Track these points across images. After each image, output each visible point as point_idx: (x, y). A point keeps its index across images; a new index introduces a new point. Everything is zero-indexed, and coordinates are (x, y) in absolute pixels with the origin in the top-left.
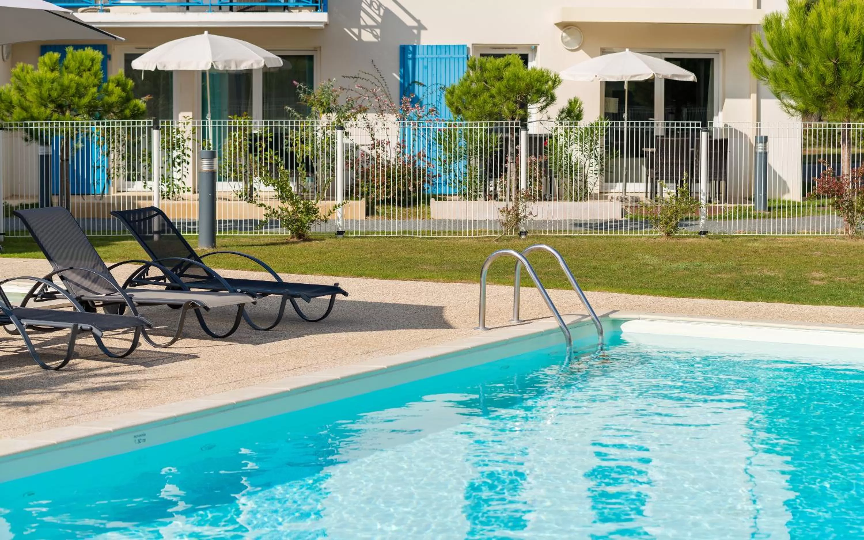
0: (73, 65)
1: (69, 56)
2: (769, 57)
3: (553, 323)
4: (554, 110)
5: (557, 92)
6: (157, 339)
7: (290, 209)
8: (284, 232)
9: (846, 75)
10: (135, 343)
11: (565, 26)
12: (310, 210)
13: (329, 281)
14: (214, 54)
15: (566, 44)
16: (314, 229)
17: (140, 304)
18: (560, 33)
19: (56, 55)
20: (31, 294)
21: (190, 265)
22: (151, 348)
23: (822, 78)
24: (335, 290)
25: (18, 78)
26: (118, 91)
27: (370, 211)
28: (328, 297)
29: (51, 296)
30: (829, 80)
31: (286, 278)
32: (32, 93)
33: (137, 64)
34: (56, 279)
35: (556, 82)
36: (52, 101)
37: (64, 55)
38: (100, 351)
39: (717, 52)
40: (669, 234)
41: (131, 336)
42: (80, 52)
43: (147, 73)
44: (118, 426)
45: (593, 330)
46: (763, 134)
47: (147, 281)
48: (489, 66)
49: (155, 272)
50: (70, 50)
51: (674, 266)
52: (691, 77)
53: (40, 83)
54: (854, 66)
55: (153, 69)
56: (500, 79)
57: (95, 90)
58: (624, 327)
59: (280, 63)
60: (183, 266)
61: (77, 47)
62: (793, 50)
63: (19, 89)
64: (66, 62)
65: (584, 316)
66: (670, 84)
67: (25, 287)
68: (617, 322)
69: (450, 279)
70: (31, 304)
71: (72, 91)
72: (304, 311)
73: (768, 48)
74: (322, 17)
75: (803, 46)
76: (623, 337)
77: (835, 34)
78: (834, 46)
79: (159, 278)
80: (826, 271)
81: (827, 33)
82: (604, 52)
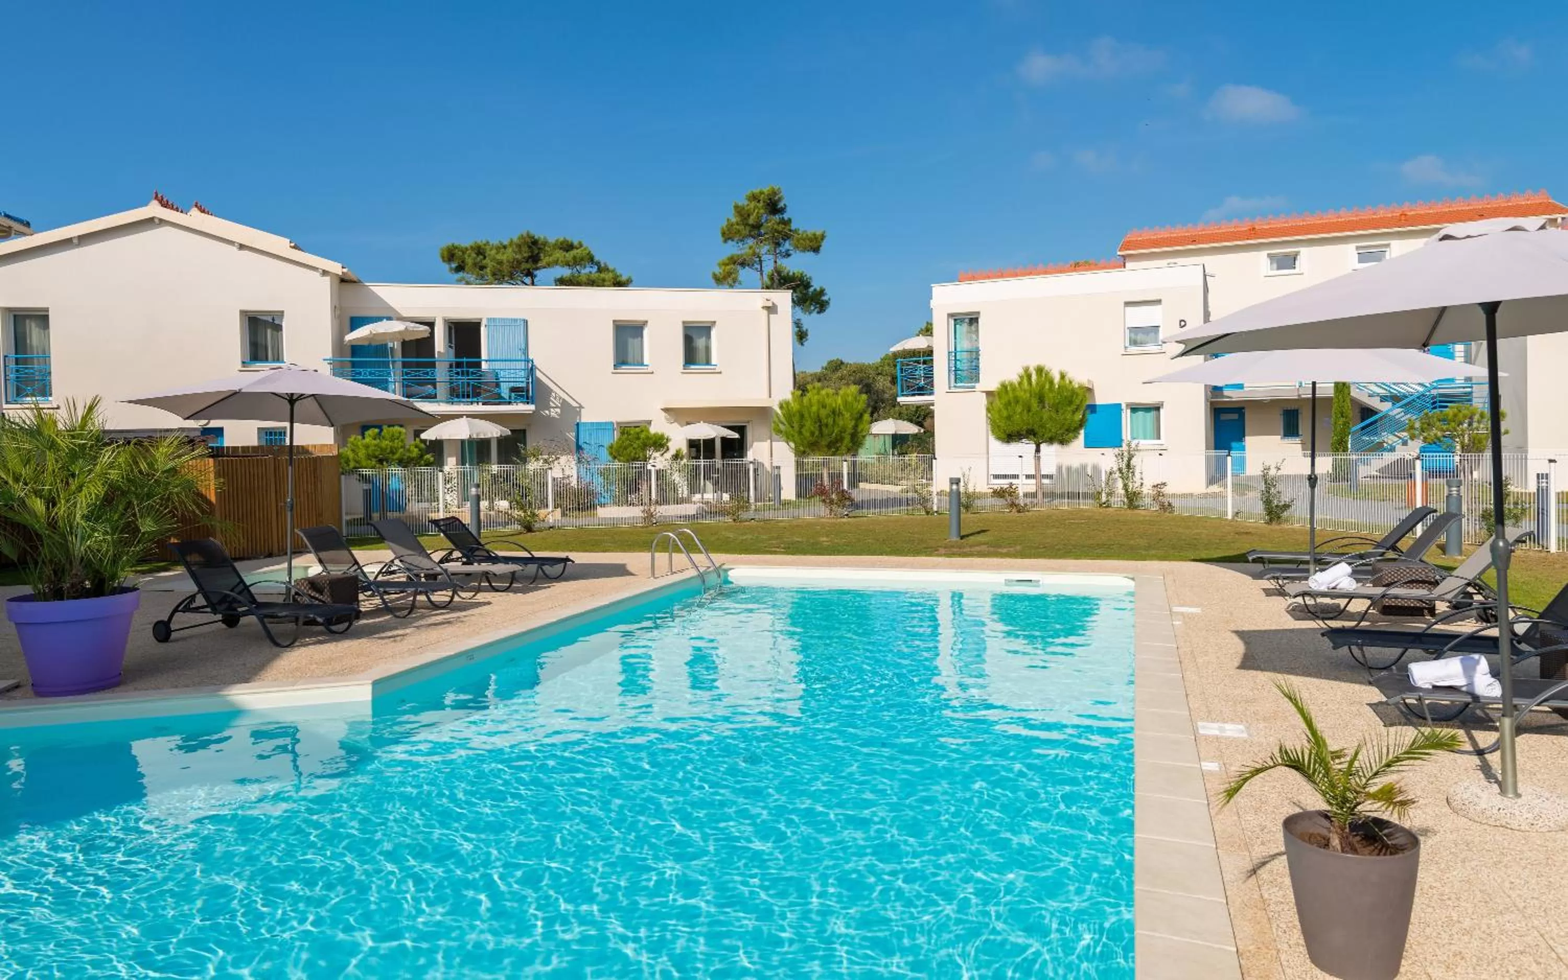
0: (387, 436)
1: (385, 431)
2: (782, 423)
3: (693, 573)
4: (668, 455)
5: (669, 444)
6: (463, 595)
7: (523, 515)
8: (517, 527)
9: (825, 431)
10: (452, 597)
11: (666, 410)
12: (534, 515)
13: (562, 555)
14: (470, 430)
15: (667, 420)
16: (537, 525)
17: (453, 574)
18: (663, 414)
19: (377, 430)
20: (380, 572)
21: (478, 549)
22: (460, 600)
23: (812, 434)
24: (567, 559)
25: (353, 444)
26: (416, 450)
27: (564, 514)
28: (562, 565)
29: (393, 572)
30: (817, 433)
31: (537, 554)
32: (362, 453)
33: (424, 436)
34: (397, 562)
35: (668, 440)
36: (376, 457)
37: (381, 430)
38: (429, 604)
39: (748, 422)
40: (734, 520)
41: (450, 594)
42: (391, 428)
43: (431, 441)
44: (457, 651)
45: (715, 575)
46: (775, 464)
47: (452, 560)
48: (632, 432)
49: (456, 554)
50: (385, 428)
51: (745, 537)
52: (736, 436)
53: (367, 447)
54: (830, 426)
55: (434, 439)
56: (638, 438)
57: (401, 450)
58: (730, 573)
59: (510, 433)
60: (472, 550)
61: (389, 426)
62: (796, 419)
63: (353, 451)
64: (383, 434)
65: (709, 567)
66: (724, 440)
67: (376, 569)
68: (726, 571)
69: (624, 551)
70: (380, 578)
71: (388, 451)
72: (547, 572)
73: (783, 419)
74: (531, 407)
75: (802, 416)
76: (730, 579)
77: (819, 409)
78: (818, 416)
79: (458, 558)
80: (827, 536)
81: (814, 409)
82: (688, 424)
